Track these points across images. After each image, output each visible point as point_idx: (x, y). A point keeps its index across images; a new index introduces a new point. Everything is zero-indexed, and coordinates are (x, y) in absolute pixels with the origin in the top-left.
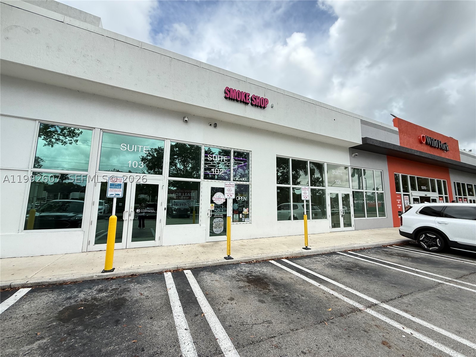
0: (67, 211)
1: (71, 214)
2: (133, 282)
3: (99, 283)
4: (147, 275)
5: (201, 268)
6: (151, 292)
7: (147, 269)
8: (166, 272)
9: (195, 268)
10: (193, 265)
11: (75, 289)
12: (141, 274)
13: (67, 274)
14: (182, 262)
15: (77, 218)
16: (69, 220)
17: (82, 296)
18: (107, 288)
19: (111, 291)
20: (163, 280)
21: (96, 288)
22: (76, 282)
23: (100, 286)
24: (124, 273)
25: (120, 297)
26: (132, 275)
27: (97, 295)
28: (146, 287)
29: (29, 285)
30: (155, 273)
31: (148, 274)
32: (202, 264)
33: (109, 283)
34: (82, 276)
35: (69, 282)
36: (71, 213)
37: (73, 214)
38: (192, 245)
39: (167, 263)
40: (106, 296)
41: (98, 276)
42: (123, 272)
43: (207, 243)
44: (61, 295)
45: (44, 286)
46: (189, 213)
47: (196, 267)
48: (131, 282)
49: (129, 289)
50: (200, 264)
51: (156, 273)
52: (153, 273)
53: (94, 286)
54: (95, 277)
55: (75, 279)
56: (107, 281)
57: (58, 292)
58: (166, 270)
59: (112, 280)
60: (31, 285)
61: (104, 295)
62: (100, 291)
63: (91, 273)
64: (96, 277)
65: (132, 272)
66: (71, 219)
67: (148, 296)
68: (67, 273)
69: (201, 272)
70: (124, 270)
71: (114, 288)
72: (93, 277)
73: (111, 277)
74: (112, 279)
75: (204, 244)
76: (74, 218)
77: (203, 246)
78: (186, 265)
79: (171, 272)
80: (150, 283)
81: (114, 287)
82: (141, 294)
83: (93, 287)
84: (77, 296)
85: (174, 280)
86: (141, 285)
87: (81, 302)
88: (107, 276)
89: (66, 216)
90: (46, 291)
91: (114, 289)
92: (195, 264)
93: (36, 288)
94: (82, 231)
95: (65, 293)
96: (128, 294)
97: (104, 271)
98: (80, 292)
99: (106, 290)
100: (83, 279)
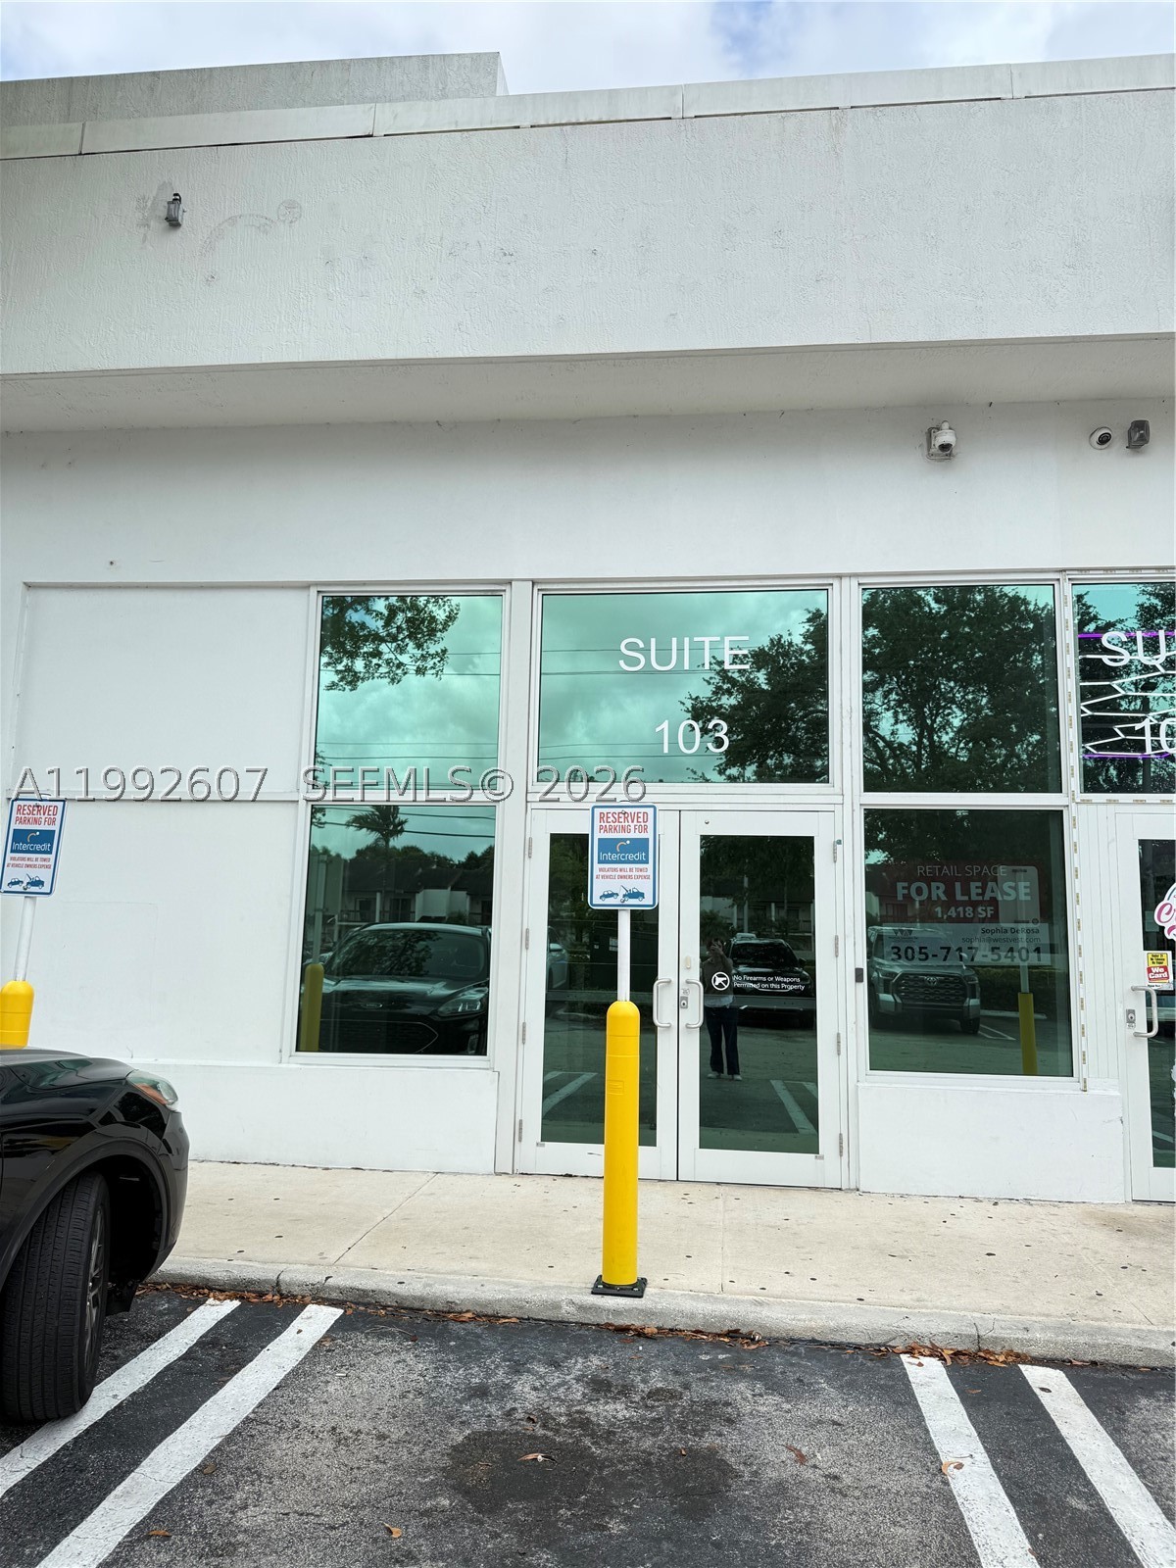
0: (426, 974)
1: (438, 990)
2: (744, 1376)
3: (585, 1342)
4: (811, 1350)
5: (1133, 1368)
6: (850, 1454)
7: (803, 1317)
8: (910, 1351)
9: (1094, 1363)
10: (1078, 1343)
11: (495, 1351)
12: (777, 1340)
13: (454, 1273)
14: (999, 1312)
15: (460, 1009)
16: (435, 1013)
17: (526, 1392)
18: (629, 1381)
19: (649, 1402)
20: (902, 1396)
21: (579, 1366)
22: (494, 1316)
23: (595, 1361)
24: (692, 1316)
25: (692, 1441)
26: (733, 1334)
27: (590, 1409)
28: (820, 1422)
29: (334, 1295)
30: (849, 1345)
31: (813, 1346)
32: (1135, 1343)
33: (630, 1353)
34: (513, 1293)
35: (467, 1311)
36: (437, 986)
37: (447, 987)
38: (1040, 1210)
39: (906, 1298)
40: (634, 1425)
41: (582, 1308)
42: (688, 1305)
43: (1139, 1208)
44: (449, 1371)
45: (383, 1312)
46: (974, 1002)
47: (1097, 1358)
48: (734, 1372)
49: (729, 1410)
50: (1124, 1341)
51: (857, 1347)
52: (840, 1347)
53: (569, 1355)
54: (567, 1312)
55: (489, 1303)
56: (619, 1340)
57: (436, 1352)
58: (910, 1342)
59: (643, 1341)
60: (342, 1297)
61: (620, 1416)
62: (600, 1387)
63: (549, 1287)
64: (571, 1309)
65: (732, 1320)
66: (441, 1009)
67: (836, 1478)
68: (456, 1268)
69: (1144, 1402)
70: (692, 1298)
71: (660, 1385)
72: (556, 1306)
73: (638, 1324)
74: (640, 1334)
75: (1122, 1210)
76: (451, 1008)
77: (1120, 1226)
78: (1027, 1336)
79: (942, 1358)
80: (831, 1403)
81: (657, 1381)
82: (801, 1459)
83: (566, 1358)
84: (508, 1387)
85: (969, 1416)
86: (788, 1402)
87: (529, 1426)
88: (617, 1312)
89: (421, 998)
90: (393, 1336)
91: (658, 1390)
92: (1087, 1339)
93: (356, 1313)
94: (490, 1072)
95: (460, 1360)
96: (733, 1439)
97: (603, 1288)
98: (517, 1369)
99: (625, 1391)
100: (521, 1308)
